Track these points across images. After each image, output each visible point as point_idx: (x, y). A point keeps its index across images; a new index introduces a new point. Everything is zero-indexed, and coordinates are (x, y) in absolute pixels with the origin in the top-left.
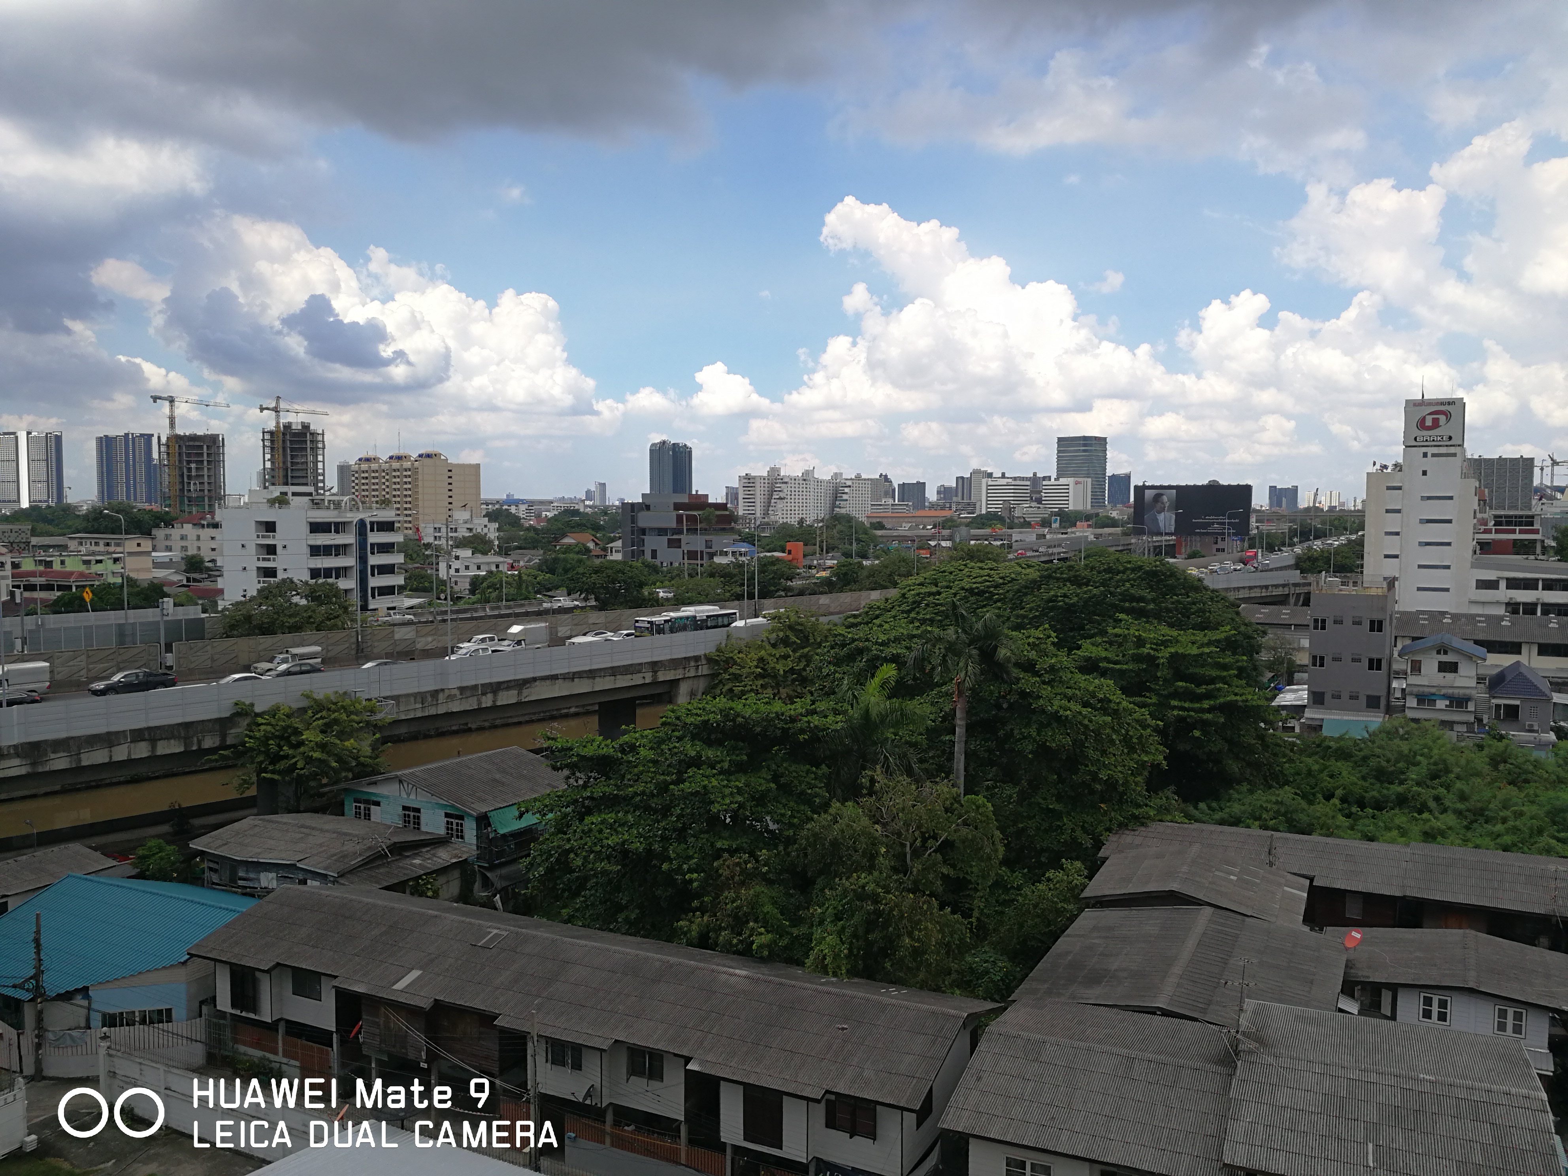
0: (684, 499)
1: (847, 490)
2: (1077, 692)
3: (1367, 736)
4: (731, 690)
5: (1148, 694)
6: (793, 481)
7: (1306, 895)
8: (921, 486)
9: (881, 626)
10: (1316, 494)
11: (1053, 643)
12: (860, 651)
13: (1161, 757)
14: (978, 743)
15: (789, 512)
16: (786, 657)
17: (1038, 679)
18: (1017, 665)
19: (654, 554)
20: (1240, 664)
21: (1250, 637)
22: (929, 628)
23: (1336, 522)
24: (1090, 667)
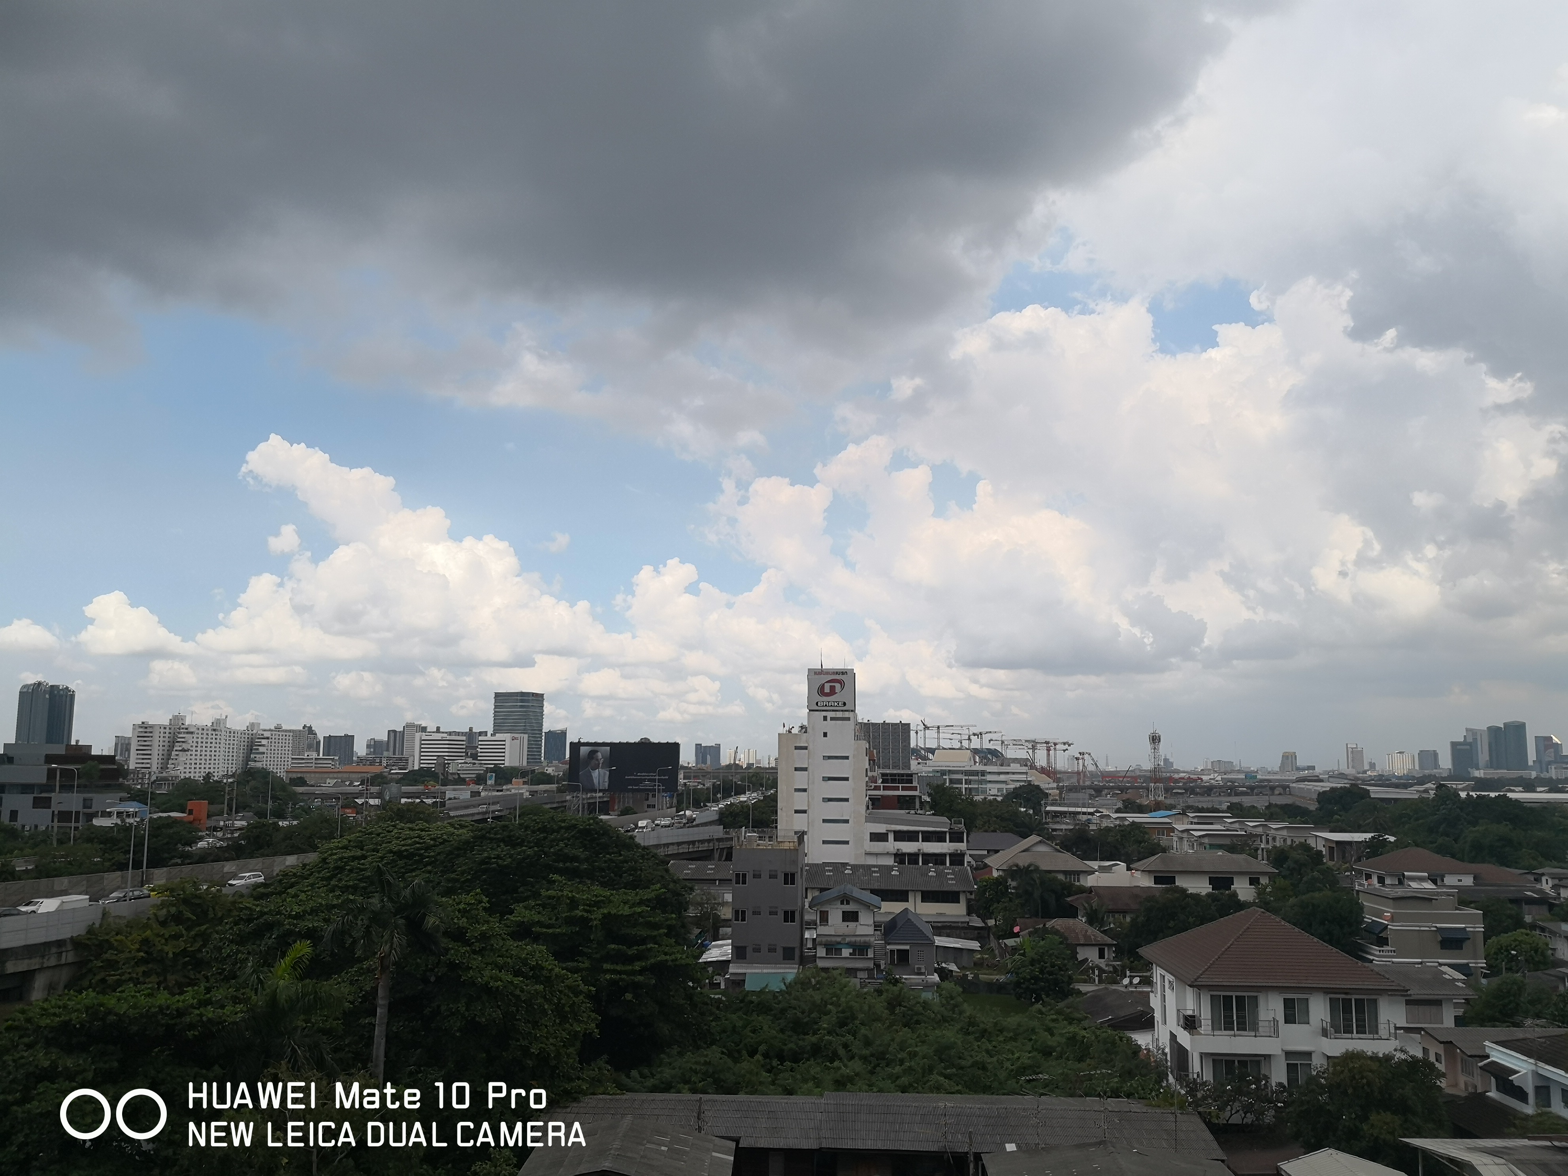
0: (59, 750)
1: (264, 742)
2: (509, 960)
3: (784, 988)
4: (103, 981)
5: (580, 959)
6: (200, 732)
7: (732, 1158)
8: (349, 740)
9: (296, 896)
10: (736, 752)
11: (485, 909)
12: (270, 927)
13: (593, 1025)
14: (401, 1024)
15: (193, 766)
16: (176, 937)
17: (468, 948)
18: (446, 934)
19: (14, 815)
20: (669, 922)
21: (679, 895)
22: (351, 897)
23: (754, 779)
24: (523, 932)
